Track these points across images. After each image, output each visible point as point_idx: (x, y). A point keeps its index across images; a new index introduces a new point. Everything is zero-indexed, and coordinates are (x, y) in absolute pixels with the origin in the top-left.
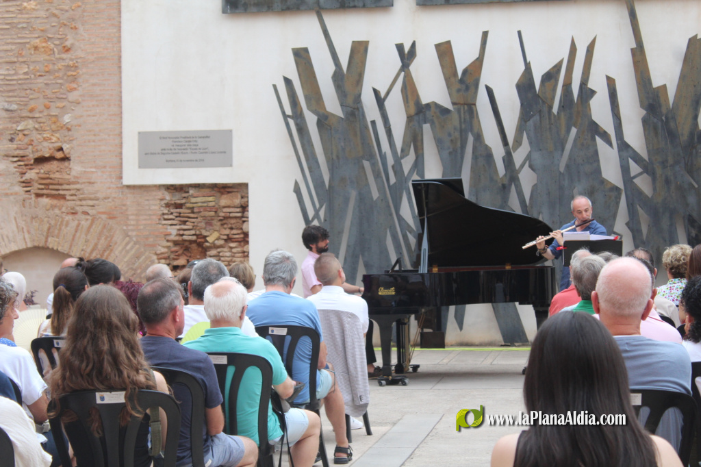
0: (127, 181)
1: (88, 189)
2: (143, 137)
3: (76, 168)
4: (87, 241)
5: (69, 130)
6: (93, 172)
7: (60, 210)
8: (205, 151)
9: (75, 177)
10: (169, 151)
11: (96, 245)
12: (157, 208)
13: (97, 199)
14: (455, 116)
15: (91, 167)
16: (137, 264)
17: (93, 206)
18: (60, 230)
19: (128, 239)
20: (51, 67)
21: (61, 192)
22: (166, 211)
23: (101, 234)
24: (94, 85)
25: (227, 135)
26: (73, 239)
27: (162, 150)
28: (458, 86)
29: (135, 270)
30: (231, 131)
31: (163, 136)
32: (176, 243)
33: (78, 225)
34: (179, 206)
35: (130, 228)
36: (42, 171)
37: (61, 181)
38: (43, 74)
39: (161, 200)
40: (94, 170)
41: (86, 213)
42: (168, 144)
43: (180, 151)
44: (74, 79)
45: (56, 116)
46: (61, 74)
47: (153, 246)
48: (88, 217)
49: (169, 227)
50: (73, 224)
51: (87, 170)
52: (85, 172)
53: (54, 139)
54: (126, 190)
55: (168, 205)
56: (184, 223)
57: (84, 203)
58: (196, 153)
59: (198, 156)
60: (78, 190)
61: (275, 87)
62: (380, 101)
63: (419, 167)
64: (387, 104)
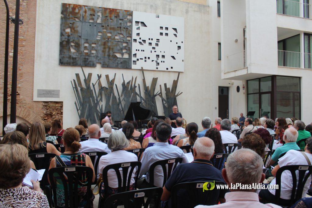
0: (34, 100)
1: (24, 102)
2: (39, 90)
3: (21, 97)
4: (23, 113)
5: (20, 88)
9: (21, 99)
10: (45, 94)
11: (26, 114)
12: (41, 106)
13: (26, 104)
14: (109, 90)
16: (36, 119)
19: (34, 113)
21: (17, 102)
23: (27, 112)
24: (26, 78)
25: (58, 91)
26: (20, 113)
28: (110, 84)
31: (43, 90)
32: (45, 114)
33: (21, 110)
34: (46, 106)
35: (34, 111)
37: (17, 100)
41: (23, 107)
42: (44, 92)
43: (48, 94)
44: (21, 76)
46: (18, 75)
47: (40, 115)
50: (20, 109)
54: (34, 102)
55: (43, 106)
56: (47, 110)
57: (23, 105)
58: (51, 94)
59: (53, 95)
61: (71, 81)
62: (94, 86)
63: (101, 100)
64: (95, 86)
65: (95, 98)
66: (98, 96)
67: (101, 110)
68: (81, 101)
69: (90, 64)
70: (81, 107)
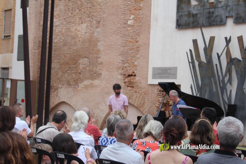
0: (149, 83)
1: (140, 85)
2: (154, 69)
3: (137, 78)
4: (138, 101)
5: (136, 66)
6: (141, 80)
7: (133, 91)
8: (170, 74)
9: (137, 81)
10: (160, 74)
11: (141, 102)
12: (156, 92)
13: (142, 88)
14: (243, 63)
15: (141, 78)
16: (150, 109)
17: (141, 90)
18: (132, 97)
19: (149, 101)
20: (133, 47)
21: (133, 86)
22: (159, 93)
23: (142, 99)
24: (143, 52)
25: (176, 69)
26: (135, 100)
27: (159, 73)
28: (244, 52)
29: (150, 111)
30: (177, 67)
31: (159, 69)
33: (137, 96)
34: (163, 92)
35: (150, 98)
36: (129, 79)
37: (133, 82)
38: (131, 49)
39: (158, 89)
40: (141, 79)
41: (139, 92)
42: (160, 71)
43: (163, 74)
44: (138, 51)
45: (133, 62)
46: (135, 49)
47: (155, 104)
48: (140, 94)
49: (160, 98)
50: (135, 96)
51: (140, 79)
52: (139, 80)
53: (133, 69)
54: (149, 86)
55: (160, 91)
57: (139, 89)
58: (167, 74)
59: (168, 75)
60: (137, 85)
61: (187, 52)
62: (219, 57)
63: (230, 81)
64: (221, 58)
65: (221, 78)
66: (226, 75)
67: (230, 99)
68: (199, 83)
69: (217, 21)
70: (198, 93)
